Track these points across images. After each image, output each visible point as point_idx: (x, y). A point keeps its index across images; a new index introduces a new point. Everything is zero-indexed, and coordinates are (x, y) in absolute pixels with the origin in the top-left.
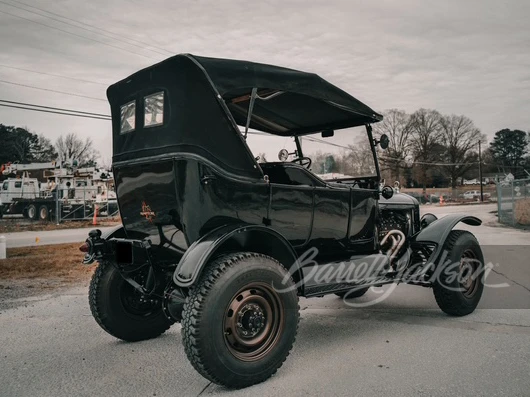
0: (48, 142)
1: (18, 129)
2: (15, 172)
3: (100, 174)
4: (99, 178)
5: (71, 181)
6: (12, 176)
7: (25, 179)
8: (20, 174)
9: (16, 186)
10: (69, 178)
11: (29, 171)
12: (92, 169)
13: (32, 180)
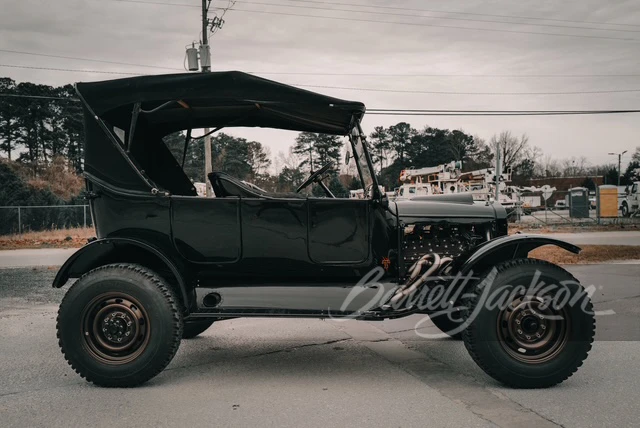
0: (482, 142)
1: (454, 131)
2: (409, 178)
3: (491, 176)
4: (491, 181)
5: (455, 185)
6: (407, 181)
7: (419, 185)
8: (414, 179)
9: (411, 192)
10: (453, 182)
11: (423, 176)
12: (484, 171)
13: (425, 185)
